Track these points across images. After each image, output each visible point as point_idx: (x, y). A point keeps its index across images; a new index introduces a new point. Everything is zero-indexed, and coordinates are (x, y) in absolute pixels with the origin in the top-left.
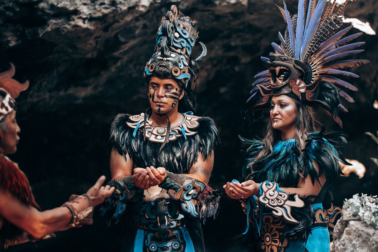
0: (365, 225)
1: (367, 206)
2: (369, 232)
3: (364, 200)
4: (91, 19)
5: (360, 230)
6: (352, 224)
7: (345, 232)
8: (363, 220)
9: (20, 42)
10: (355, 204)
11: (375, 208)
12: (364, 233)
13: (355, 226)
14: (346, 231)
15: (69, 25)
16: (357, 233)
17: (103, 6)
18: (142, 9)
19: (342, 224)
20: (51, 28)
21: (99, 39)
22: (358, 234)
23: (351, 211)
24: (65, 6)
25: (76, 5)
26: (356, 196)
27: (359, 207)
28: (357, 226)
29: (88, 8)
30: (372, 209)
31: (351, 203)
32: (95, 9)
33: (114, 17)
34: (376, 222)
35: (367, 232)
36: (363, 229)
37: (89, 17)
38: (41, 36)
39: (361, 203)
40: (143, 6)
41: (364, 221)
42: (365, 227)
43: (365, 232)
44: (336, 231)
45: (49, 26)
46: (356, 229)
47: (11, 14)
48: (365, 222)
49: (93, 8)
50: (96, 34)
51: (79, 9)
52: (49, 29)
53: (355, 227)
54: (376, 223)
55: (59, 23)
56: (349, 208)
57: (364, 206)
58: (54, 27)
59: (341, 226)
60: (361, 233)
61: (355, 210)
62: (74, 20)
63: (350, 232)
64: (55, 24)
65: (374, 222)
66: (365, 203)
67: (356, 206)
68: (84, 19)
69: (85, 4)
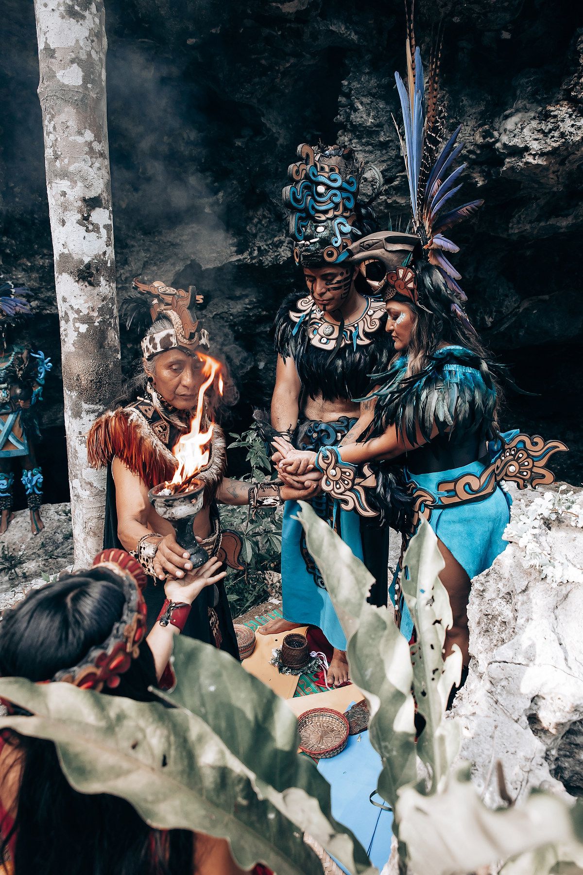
4: (542, 154)
9: (486, 181)
15: (522, 162)
17: (553, 139)
20: (507, 167)
21: (559, 173)
24: (516, 144)
25: (527, 141)
29: (539, 143)
32: (546, 143)
33: (567, 149)
37: (540, 152)
45: (505, 165)
47: (474, 157)
50: (552, 169)
51: (529, 145)
52: (504, 169)
55: (513, 161)
58: (509, 166)
62: (526, 157)
64: (510, 162)
68: (534, 155)
69: (536, 140)
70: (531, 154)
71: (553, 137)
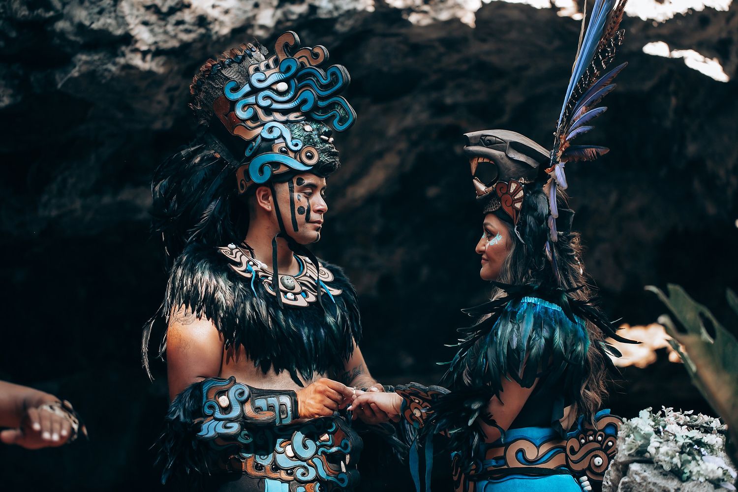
0: (661, 473)
1: (668, 432)
2: (667, 486)
3: (663, 420)
4: (157, 52)
5: (649, 483)
6: (634, 471)
7: (620, 485)
8: (657, 463)
9: (19, 98)
10: (641, 430)
11: (685, 437)
12: (659, 489)
13: (642, 474)
14: (623, 483)
15: (115, 64)
16: (643, 487)
17: (181, 27)
18: (260, 33)
19: (617, 470)
20: (79, 71)
21: (177, 93)
22: (646, 489)
23: (633, 442)
24: (105, 27)
25: (128, 24)
26: (645, 413)
27: (650, 435)
28: (645, 474)
29: (152, 31)
30: (677, 439)
31: (634, 426)
32: (166, 32)
33: (204, 47)
34: (682, 465)
35: (664, 487)
36: (655, 481)
37: (153, 48)
38: (59, 86)
39: (657, 427)
40: (262, 27)
41: (660, 463)
42: (662, 476)
43: (660, 487)
44: (608, 483)
45: (75, 67)
46: (642, 481)
48: (662, 467)
49: (161, 30)
50: (170, 83)
51: (133, 33)
52: (75, 73)
53: (640, 477)
54: (682, 468)
55: (95, 61)
56: (628, 436)
57: (662, 434)
58: (84, 68)
59: (615, 472)
60: (653, 488)
61: (640, 441)
62: (124, 55)
63: (631, 487)
64: (86, 62)
65: (679, 465)
66: (664, 427)
67: (642, 433)
68: (144, 54)
69: (145, 23)
70: (136, 50)
71: (179, 23)
